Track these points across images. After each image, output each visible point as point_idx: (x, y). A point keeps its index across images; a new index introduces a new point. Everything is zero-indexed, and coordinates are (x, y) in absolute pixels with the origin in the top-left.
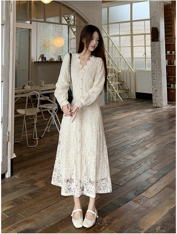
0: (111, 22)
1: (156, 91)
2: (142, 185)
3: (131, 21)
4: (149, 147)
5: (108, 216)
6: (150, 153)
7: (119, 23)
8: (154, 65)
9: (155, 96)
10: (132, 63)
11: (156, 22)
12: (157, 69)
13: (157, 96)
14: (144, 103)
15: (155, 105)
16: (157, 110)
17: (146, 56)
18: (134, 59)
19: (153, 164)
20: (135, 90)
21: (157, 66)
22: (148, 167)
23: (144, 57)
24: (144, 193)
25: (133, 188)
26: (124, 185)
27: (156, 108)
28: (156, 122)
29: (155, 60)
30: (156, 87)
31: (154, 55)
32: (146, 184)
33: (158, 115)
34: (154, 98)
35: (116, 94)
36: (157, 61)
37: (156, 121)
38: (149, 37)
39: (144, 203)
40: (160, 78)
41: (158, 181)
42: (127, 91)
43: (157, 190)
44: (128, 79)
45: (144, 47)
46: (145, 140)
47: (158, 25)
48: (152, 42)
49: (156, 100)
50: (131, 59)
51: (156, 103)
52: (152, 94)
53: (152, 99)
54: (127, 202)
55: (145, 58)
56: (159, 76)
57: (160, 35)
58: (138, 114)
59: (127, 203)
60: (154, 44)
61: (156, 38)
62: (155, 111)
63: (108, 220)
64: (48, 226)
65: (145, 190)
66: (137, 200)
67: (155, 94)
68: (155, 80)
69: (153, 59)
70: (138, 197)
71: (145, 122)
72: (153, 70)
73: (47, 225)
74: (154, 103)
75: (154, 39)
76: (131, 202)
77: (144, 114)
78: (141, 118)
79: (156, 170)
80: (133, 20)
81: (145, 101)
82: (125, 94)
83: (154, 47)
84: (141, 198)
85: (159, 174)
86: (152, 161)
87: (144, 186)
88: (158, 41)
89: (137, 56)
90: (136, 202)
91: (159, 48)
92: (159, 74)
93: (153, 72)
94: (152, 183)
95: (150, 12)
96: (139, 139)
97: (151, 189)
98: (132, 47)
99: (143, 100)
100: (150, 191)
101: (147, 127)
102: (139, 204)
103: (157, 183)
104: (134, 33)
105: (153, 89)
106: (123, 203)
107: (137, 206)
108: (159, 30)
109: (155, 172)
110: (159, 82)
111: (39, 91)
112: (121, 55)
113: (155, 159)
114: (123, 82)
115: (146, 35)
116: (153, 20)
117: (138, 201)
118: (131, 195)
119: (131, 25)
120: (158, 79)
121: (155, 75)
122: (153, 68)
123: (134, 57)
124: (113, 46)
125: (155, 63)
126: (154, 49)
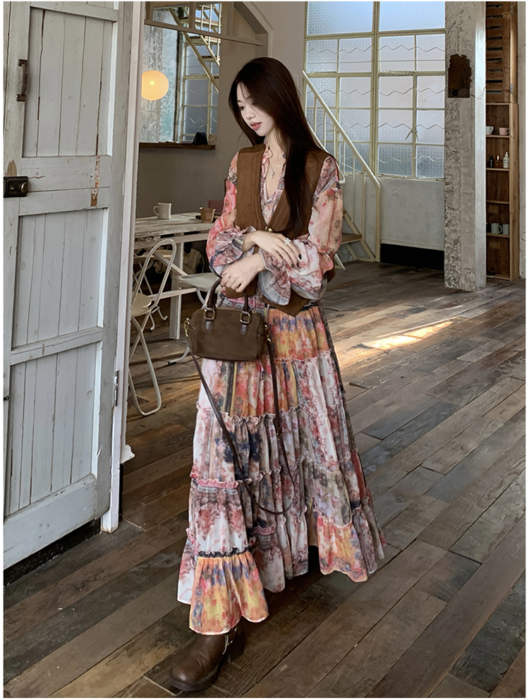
1: (456, 242)
3: (376, 34)
8: (453, 166)
9: (452, 257)
10: (374, 157)
11: (462, 39)
12: (462, 177)
13: (457, 259)
15: (450, 284)
17: (414, 137)
18: (379, 145)
20: (378, 238)
21: (463, 170)
23: (411, 141)
27: (458, 295)
29: (456, 152)
30: (455, 231)
34: (451, 262)
36: (462, 154)
38: (441, 83)
40: (469, 204)
42: (355, 240)
45: (411, 111)
47: (468, 48)
48: (449, 97)
49: (454, 271)
50: (369, 145)
51: (455, 280)
52: (442, 253)
53: (440, 265)
55: (414, 144)
56: (468, 198)
57: (474, 78)
60: (457, 105)
61: (464, 87)
62: (456, 302)
67: (452, 252)
68: (453, 209)
69: (452, 149)
72: (447, 181)
74: (449, 279)
75: (457, 91)
80: (380, 30)
82: (350, 249)
83: (455, 114)
88: (468, 96)
89: (388, 136)
91: (472, 115)
92: (468, 194)
93: (450, 186)
95: (446, 9)
98: (374, 109)
99: (404, 267)
104: (381, 70)
105: (445, 236)
108: (472, 64)
110: (466, 217)
111: (153, 237)
112: (339, 131)
115: (419, 77)
116: (453, 35)
119: (373, 45)
120: (463, 207)
121: (455, 195)
122: (448, 175)
123: (379, 141)
124: (318, 105)
125: (456, 160)
126: (456, 118)
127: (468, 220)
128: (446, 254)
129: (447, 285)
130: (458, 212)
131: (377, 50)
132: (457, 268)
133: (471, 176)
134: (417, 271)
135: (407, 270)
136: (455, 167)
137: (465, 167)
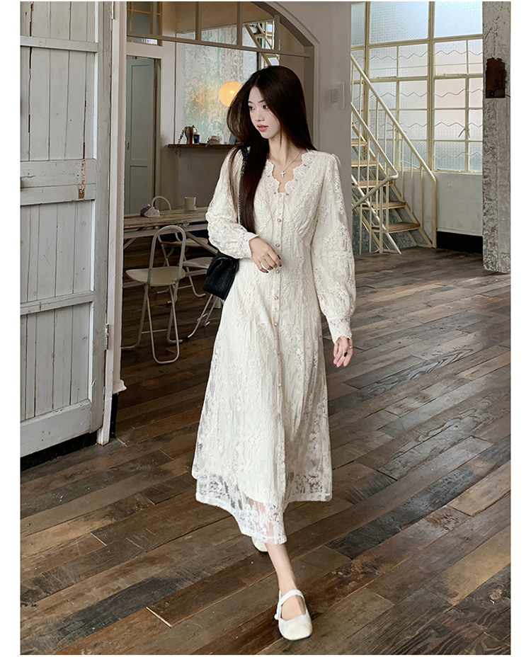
0: (374, 43)
1: (493, 229)
2: (450, 480)
3: (431, 41)
4: (470, 378)
5: (365, 556)
6: (472, 395)
7: (398, 44)
8: (490, 161)
9: (490, 243)
10: (430, 153)
11: (499, 44)
12: (498, 171)
13: (495, 244)
14: (459, 261)
15: (488, 267)
16: (493, 282)
17: (467, 134)
18: (435, 143)
19: (481, 425)
20: (434, 226)
21: (499, 164)
22: (465, 430)
23: (464, 139)
24: (457, 502)
25: (426, 486)
26: (402, 477)
27: (490, 276)
28: (492, 311)
29: (493, 148)
30: (492, 219)
31: (490, 133)
32: (461, 477)
33: (496, 294)
34: (488, 248)
35: (384, 235)
36: (498, 150)
37: (492, 309)
38: (478, 85)
39: (457, 527)
40: (505, 195)
41: (493, 469)
42: (415, 228)
43: (490, 495)
44: (418, 197)
45: (464, 111)
46: (460, 356)
47: (503, 51)
48: (487, 98)
49: (492, 255)
50: (426, 142)
51: (492, 263)
52: (481, 238)
53: (480, 251)
54: (412, 523)
55: (467, 142)
56: (504, 189)
57: (509, 80)
58: (442, 291)
59: (414, 525)
60: (493, 105)
61: (499, 88)
62: (488, 282)
63: (364, 565)
64: (208, 573)
65: (459, 494)
66: (438, 519)
67: (489, 238)
68: (491, 200)
69: (489, 145)
70: (439, 509)
71: (461, 311)
72: (486, 174)
73: (205, 572)
74: (487, 263)
75: (493, 92)
76: (423, 521)
77: (458, 291)
78: (448, 301)
79: (490, 441)
80: (435, 37)
81: (462, 257)
82: (409, 234)
83: (492, 113)
84: (449, 514)
85: (496, 451)
86: (476, 417)
87: (453, 481)
88: (503, 96)
89: (443, 134)
90: (435, 522)
91: (507, 114)
92: (504, 186)
93: (488, 179)
94: (477, 475)
95: (483, 16)
96: (441, 354)
97: (475, 492)
98: (431, 110)
99: (456, 252)
100: (471, 496)
101: (466, 325)
102: (444, 527)
103: (491, 475)
104: (437, 72)
105: (484, 224)
106: (404, 525)
107: (439, 533)
108: (506, 66)
109: (484, 446)
110: (502, 206)
111: (182, 224)
112: (398, 131)
113: (485, 411)
114: (404, 204)
115: (470, 79)
116: (490, 40)
117: (442, 520)
118: (422, 504)
119: (429, 50)
120: (499, 198)
121: (492, 187)
122: (486, 169)
123: (435, 139)
124: (380, 107)
125: (493, 155)
126: (493, 117)
127: (504, 209)
128: (484, 240)
129: (486, 268)
130: (495, 202)
131: (432, 55)
132: (494, 252)
133: (506, 170)
134: (467, 256)
135: (458, 255)
136: (492, 162)
137: (501, 161)
